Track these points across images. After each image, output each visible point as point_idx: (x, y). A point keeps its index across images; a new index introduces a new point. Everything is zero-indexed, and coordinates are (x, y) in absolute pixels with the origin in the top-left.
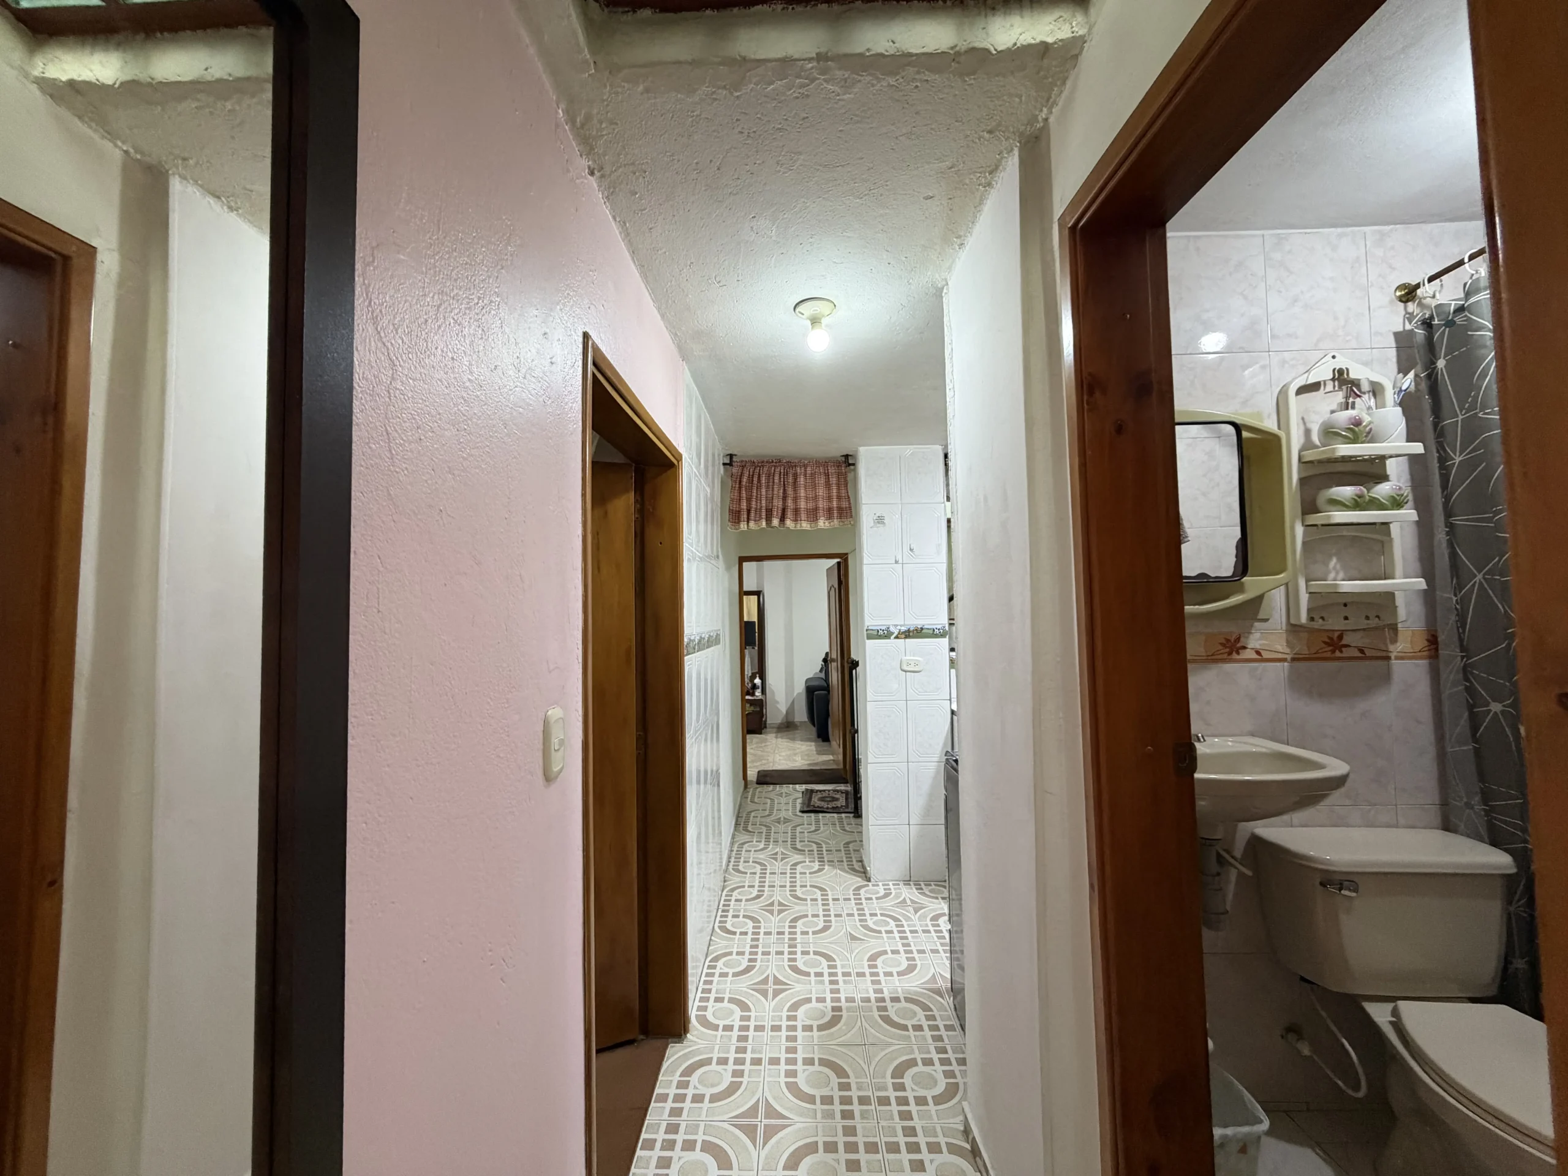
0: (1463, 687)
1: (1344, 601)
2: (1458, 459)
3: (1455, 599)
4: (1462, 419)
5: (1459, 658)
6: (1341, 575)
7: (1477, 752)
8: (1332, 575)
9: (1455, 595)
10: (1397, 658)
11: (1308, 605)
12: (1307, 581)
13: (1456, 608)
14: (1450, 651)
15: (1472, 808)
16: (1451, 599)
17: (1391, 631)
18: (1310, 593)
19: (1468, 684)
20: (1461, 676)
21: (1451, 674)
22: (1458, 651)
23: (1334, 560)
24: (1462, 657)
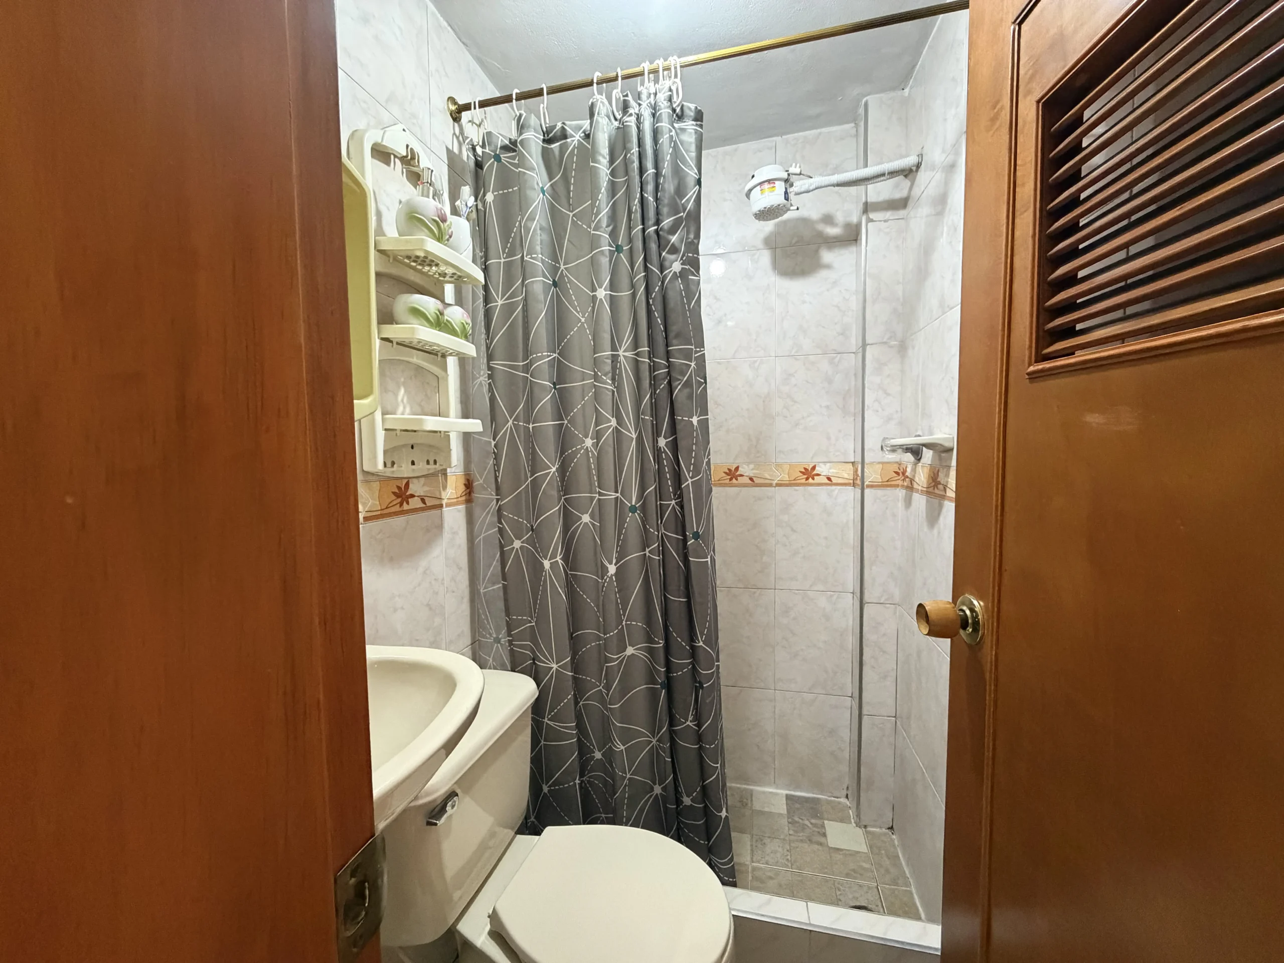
0: (497, 529)
1: (412, 442)
2: (500, 302)
3: (493, 443)
4: (504, 262)
5: (495, 501)
6: (408, 410)
7: (505, 588)
8: (401, 409)
9: (494, 440)
10: (448, 505)
11: (384, 446)
12: (383, 414)
13: (494, 452)
14: (485, 494)
15: (499, 642)
16: (490, 443)
17: (443, 476)
18: (386, 430)
19: (501, 526)
20: (496, 519)
21: (486, 518)
22: (494, 494)
23: (402, 391)
24: (498, 500)
